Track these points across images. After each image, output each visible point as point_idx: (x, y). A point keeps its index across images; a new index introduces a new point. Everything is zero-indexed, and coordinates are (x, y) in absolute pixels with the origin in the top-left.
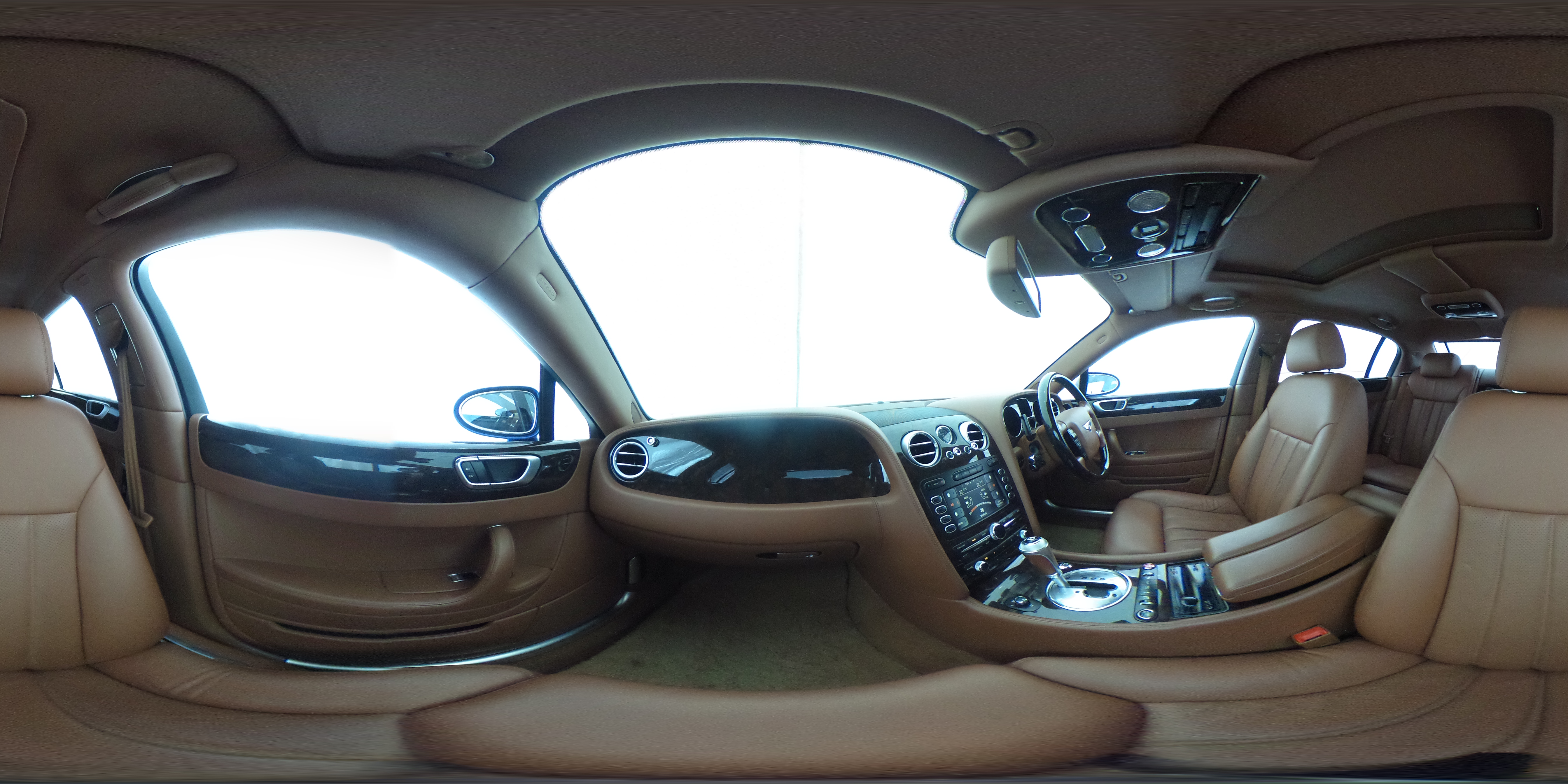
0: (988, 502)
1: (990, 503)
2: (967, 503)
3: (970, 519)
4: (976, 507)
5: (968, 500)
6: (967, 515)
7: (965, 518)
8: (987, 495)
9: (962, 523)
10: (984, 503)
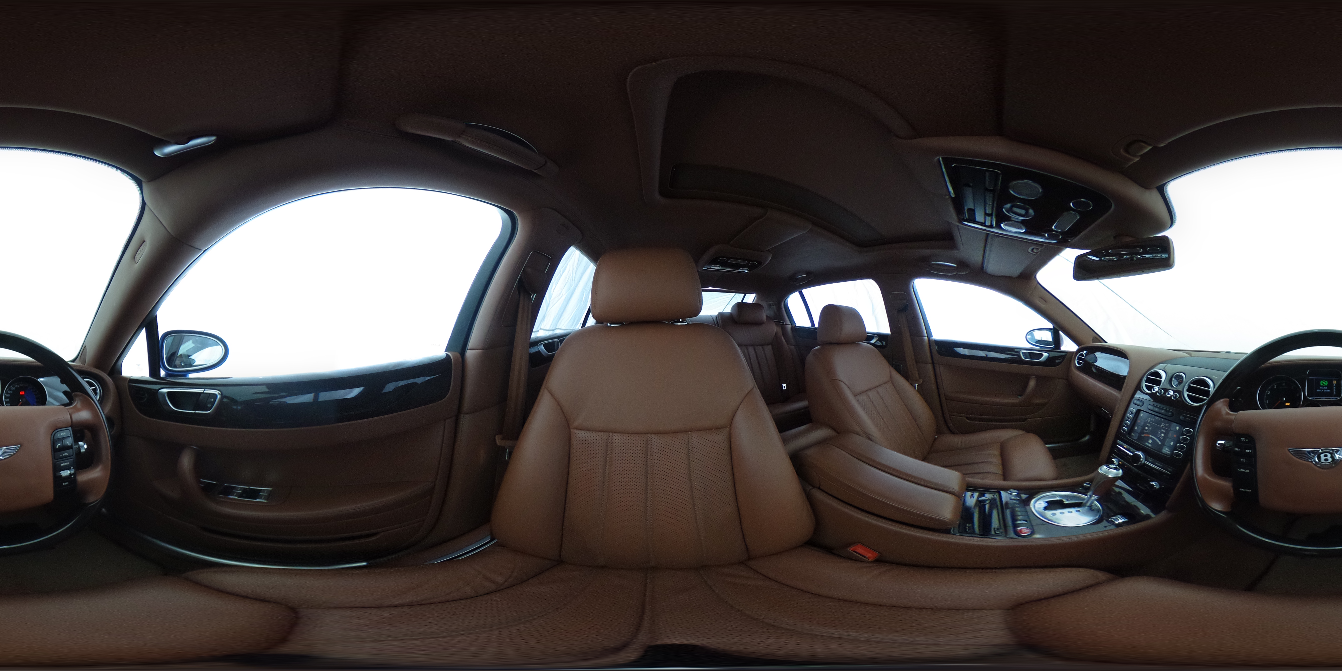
0: (1159, 441)
1: (1160, 443)
2: (1146, 428)
3: (1140, 438)
4: (1148, 435)
5: (1148, 427)
6: (1140, 434)
7: (1138, 435)
8: (1163, 436)
9: (1134, 435)
10: (1156, 439)
